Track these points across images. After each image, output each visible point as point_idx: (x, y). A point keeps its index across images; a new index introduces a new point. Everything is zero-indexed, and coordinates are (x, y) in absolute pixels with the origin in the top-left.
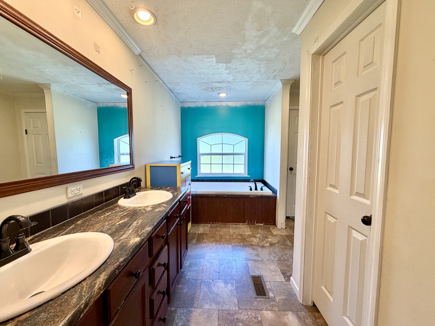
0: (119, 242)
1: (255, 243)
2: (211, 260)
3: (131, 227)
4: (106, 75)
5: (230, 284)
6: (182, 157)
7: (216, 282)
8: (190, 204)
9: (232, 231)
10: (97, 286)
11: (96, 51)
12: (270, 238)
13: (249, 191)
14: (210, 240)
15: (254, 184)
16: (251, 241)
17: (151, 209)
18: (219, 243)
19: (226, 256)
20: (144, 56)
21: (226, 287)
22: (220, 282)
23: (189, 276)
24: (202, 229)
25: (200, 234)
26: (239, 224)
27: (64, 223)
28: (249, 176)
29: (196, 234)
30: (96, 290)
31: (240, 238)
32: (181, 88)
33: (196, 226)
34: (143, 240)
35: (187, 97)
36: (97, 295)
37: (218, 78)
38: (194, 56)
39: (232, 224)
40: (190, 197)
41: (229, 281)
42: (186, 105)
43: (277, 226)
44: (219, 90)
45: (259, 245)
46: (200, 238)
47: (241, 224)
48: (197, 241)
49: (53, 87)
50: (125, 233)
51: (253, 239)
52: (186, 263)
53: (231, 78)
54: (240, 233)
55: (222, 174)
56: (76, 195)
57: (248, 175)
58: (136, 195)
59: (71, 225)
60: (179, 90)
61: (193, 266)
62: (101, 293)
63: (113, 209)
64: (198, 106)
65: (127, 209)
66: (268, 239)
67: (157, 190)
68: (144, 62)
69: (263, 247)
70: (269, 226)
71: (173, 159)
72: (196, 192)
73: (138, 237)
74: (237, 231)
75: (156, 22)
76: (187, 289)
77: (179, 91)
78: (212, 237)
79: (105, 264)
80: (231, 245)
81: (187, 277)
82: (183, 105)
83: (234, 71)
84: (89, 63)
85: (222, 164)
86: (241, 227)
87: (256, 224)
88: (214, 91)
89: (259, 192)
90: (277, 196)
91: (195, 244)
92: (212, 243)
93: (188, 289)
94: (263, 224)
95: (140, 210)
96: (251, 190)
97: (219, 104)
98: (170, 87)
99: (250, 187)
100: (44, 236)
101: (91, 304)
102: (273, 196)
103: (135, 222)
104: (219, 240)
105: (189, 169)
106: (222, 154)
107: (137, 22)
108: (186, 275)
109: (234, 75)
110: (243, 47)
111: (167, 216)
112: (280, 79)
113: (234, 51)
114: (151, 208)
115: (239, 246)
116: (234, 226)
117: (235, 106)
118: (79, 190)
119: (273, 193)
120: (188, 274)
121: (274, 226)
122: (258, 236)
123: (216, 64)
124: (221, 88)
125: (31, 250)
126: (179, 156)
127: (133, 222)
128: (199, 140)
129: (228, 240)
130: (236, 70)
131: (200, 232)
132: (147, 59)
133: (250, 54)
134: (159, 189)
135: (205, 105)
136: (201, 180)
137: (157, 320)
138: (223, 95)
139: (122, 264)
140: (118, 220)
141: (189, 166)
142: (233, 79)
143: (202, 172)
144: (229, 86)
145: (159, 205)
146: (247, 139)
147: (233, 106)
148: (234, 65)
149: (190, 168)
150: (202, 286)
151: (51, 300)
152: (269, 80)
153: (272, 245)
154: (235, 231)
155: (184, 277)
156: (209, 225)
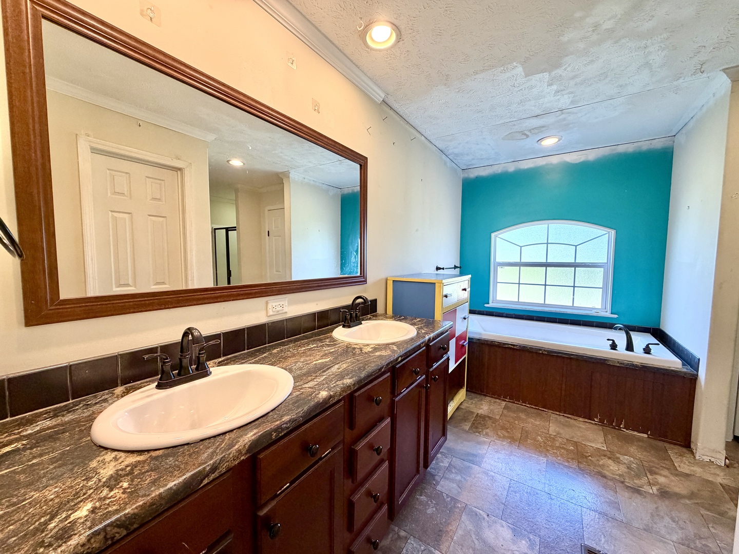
0: (299, 391)
1: (614, 474)
2: (493, 474)
3: (327, 372)
4: (328, 143)
5: (527, 542)
6: (460, 267)
7: (496, 522)
8: (466, 355)
9: (553, 428)
10: (236, 447)
11: (315, 109)
12: (664, 476)
13: (608, 349)
14: (499, 433)
15: (625, 335)
16: (603, 466)
17: (371, 350)
18: (519, 446)
19: (528, 478)
20: (391, 101)
21: (514, 542)
22: (503, 526)
23: (442, 487)
24: (485, 406)
25: (480, 416)
26: (576, 418)
27: (261, 349)
28: (616, 316)
29: (472, 413)
30: (233, 452)
31: (572, 451)
32: (459, 144)
33: (476, 399)
34: (331, 397)
35: (473, 159)
36: (234, 460)
37: (533, 108)
38: (477, 76)
39: (558, 413)
40: (464, 342)
41: (526, 533)
42: (473, 174)
43: (694, 451)
44: (538, 133)
45: (623, 482)
46: (479, 424)
47: (581, 419)
48: (471, 427)
49: (293, 175)
50: (314, 379)
51: (610, 462)
52: (441, 462)
53: (565, 101)
54: (575, 440)
55: (544, 305)
56: (278, 313)
57: (611, 314)
58: (361, 324)
59: (264, 353)
60: (454, 148)
61: (453, 471)
62: (242, 459)
63: (322, 340)
64: (496, 172)
65: (339, 344)
66: (657, 477)
67: (397, 320)
68: (391, 112)
69: (636, 491)
70: (667, 445)
71: (440, 272)
72: (480, 334)
73: (327, 391)
74: (566, 433)
75: (399, 38)
76: (434, 509)
77: (456, 151)
78: (503, 428)
79: (264, 418)
80: (545, 457)
81: (439, 488)
82: (466, 175)
83: (572, 83)
84: (304, 129)
85: (545, 285)
86: (580, 427)
87: (624, 430)
88: (527, 136)
89: (638, 356)
90: (697, 375)
91: (467, 432)
92: (502, 441)
93: (436, 509)
94: (646, 436)
95: (354, 349)
96: (615, 349)
97: (541, 162)
98: (440, 146)
99: (612, 342)
100: (234, 361)
101: (223, 469)
102: (685, 373)
103: (337, 366)
104: (520, 439)
105: (465, 290)
106: (546, 265)
107: (372, 49)
108: (438, 483)
109: (572, 93)
110: (588, 20)
111: (395, 366)
112: (721, 69)
113: (565, 39)
114: (372, 348)
115: (565, 466)
116: (562, 419)
117: (581, 160)
118: (282, 306)
119: (683, 365)
120: (442, 483)
121: (684, 450)
122: (625, 459)
123: (526, 79)
124: (543, 127)
125: (211, 373)
126: (455, 267)
127: (335, 365)
128: (496, 236)
129: (541, 446)
130: (578, 80)
131: (480, 412)
132: (395, 106)
133: (611, 31)
134: (400, 320)
135: (511, 168)
136: (496, 314)
137: (361, 539)
138: (549, 142)
139: (285, 425)
140: (318, 357)
141: (466, 285)
142: (572, 102)
143: (499, 297)
144: (564, 119)
145: (386, 346)
146: (613, 232)
147: (577, 162)
148: (569, 69)
149: (467, 287)
150: (464, 517)
151: (188, 444)
152: (681, 81)
153: (664, 494)
154: (562, 431)
155: (433, 486)
156: (504, 403)
